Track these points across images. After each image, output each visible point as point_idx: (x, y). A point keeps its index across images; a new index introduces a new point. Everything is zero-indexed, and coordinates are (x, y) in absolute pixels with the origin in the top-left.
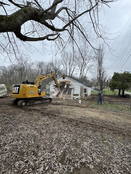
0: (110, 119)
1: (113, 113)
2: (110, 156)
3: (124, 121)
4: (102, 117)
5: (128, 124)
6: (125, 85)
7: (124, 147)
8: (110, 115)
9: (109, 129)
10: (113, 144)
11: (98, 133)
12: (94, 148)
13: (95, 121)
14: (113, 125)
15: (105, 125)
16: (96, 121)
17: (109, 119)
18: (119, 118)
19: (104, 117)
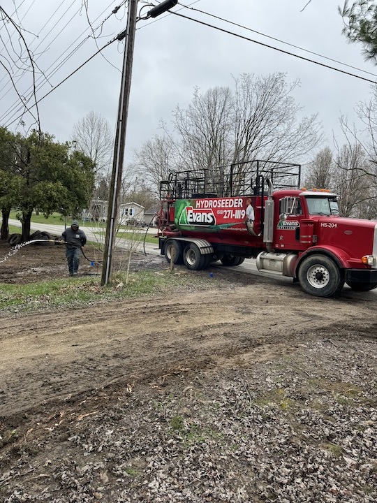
0: (92, 344)
1: (72, 316)
2: (237, 454)
3: (134, 334)
4: (59, 349)
5: (149, 337)
6: (41, 192)
7: (224, 406)
8: (74, 331)
9: (139, 381)
10: (202, 416)
11: (133, 418)
12: (194, 472)
13: (52, 380)
14: (127, 361)
15: (109, 375)
16: (58, 379)
17: (89, 344)
18: (108, 328)
19: (64, 348)
